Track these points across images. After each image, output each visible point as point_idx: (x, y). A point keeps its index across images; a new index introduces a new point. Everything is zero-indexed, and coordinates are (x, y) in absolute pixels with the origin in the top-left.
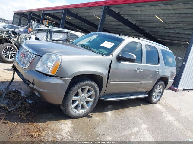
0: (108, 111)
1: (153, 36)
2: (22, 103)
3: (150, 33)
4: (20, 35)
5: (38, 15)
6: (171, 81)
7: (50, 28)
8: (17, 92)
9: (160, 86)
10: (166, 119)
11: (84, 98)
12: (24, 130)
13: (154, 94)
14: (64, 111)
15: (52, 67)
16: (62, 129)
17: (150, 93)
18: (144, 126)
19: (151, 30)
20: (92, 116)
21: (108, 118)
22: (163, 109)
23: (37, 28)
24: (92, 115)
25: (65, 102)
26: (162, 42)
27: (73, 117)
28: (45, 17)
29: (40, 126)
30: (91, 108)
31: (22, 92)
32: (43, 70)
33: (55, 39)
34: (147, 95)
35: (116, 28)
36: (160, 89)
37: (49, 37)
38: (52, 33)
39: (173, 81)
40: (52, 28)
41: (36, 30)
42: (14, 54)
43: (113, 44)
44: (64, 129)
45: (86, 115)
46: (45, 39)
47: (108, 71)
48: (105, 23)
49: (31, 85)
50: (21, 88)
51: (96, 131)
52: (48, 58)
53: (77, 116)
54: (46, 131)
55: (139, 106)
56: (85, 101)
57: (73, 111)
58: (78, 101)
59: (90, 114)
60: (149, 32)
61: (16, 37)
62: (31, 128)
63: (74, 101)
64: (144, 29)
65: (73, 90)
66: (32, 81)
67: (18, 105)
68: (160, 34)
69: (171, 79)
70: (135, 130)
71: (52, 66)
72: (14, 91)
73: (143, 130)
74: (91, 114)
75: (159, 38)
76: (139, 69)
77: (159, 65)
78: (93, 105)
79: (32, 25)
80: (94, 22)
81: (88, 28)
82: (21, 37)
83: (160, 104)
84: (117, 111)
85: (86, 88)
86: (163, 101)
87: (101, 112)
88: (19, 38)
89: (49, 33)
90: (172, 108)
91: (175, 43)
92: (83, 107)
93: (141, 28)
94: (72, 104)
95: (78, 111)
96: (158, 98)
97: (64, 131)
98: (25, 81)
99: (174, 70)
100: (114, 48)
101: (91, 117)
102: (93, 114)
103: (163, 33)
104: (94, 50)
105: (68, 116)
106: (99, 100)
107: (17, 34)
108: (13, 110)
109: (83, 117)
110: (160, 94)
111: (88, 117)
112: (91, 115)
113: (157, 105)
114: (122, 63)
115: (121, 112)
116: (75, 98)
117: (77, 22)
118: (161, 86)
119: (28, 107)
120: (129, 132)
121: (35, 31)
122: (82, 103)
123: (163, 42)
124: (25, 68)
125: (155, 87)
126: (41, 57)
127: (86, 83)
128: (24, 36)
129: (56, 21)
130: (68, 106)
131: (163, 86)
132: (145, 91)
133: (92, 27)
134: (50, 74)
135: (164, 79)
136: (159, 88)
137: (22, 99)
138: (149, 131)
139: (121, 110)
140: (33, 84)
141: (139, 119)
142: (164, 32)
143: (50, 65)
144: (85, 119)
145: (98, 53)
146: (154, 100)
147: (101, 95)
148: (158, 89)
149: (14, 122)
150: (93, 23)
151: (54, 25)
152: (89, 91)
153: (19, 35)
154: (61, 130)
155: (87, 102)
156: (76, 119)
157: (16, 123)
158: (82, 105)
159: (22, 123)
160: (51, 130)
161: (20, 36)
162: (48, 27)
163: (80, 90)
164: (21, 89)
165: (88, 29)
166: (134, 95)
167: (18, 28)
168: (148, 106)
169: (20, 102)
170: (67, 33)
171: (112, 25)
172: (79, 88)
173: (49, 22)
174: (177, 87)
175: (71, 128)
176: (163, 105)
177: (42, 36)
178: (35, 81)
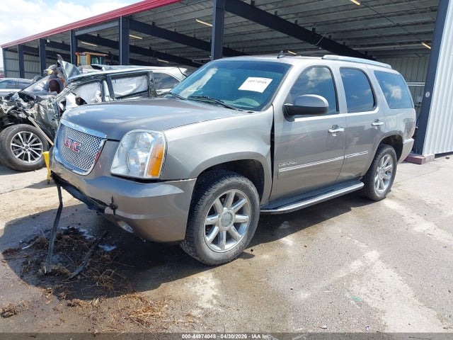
0: (285, 235)
1: (341, 43)
2: (92, 255)
3: (333, 37)
4: (41, 100)
5: (61, 42)
6: (408, 142)
7: (106, 70)
8: (73, 232)
9: (385, 159)
10: (415, 229)
11: (228, 216)
12: (119, 311)
13: (376, 178)
14: (191, 254)
15: (148, 160)
16: (198, 294)
17: (368, 178)
18: (373, 255)
19: (334, 30)
20: (253, 253)
21: (290, 252)
22: (403, 208)
23: (76, 77)
24: (252, 250)
25: (192, 234)
26: (364, 53)
27: (213, 264)
28: (79, 46)
29: (148, 297)
30: (248, 235)
31: (84, 230)
32: (129, 171)
33: (122, 94)
34: (362, 185)
35: (251, 41)
36: (387, 165)
37: (107, 93)
38: (113, 81)
39: (413, 140)
40: (110, 69)
41: (75, 80)
42: (38, 147)
43: (269, 81)
44: (203, 294)
45: (240, 255)
46: (100, 99)
47: (269, 147)
48: (226, 32)
49: (108, 211)
50: (79, 222)
51: (272, 284)
52: (133, 142)
53: (223, 260)
54: (167, 306)
55: (349, 213)
56: (232, 223)
57: (212, 251)
58: (218, 226)
59: (248, 251)
60: (330, 36)
61: (32, 106)
62: (132, 306)
63: (209, 228)
64: (318, 29)
65: (205, 204)
66: (108, 202)
67: (86, 259)
68: (357, 35)
69: (408, 138)
70: (356, 265)
71: (149, 158)
72: (67, 232)
73: (373, 264)
74: (250, 249)
75: (355, 46)
76: (336, 127)
77: (377, 110)
78: (250, 229)
79: (62, 72)
80: (197, 36)
81: (184, 53)
82: (43, 104)
83: (392, 198)
84: (304, 232)
85: (229, 194)
86: (397, 191)
87: (270, 241)
88: (41, 108)
89: (105, 82)
90: (421, 202)
91: (395, 50)
92: (230, 238)
93: (311, 29)
94: (207, 234)
95: (222, 247)
96: (385, 187)
97: (205, 298)
98: (91, 203)
99: (412, 114)
100: (272, 90)
101: (252, 256)
102: (253, 248)
103: (364, 32)
104: (226, 103)
105: (203, 264)
106: (262, 216)
107: (32, 99)
108: (79, 274)
109: (235, 259)
110: (389, 177)
111: (245, 258)
112: (250, 252)
113: (387, 203)
114: (297, 120)
115: (314, 234)
116: (209, 220)
117: (157, 43)
118: (389, 157)
119: (109, 261)
120: (342, 273)
121: (72, 84)
122: (227, 228)
123: (366, 52)
124: (84, 174)
125: (377, 161)
126: (119, 141)
127: (227, 182)
128: (50, 101)
129: (106, 49)
130: (199, 241)
131: (393, 156)
132: (353, 175)
133: (194, 49)
134: (147, 176)
135: (393, 141)
136: (386, 163)
137: (90, 247)
138: (386, 262)
139: (311, 229)
140: (114, 207)
141: (356, 241)
142: (367, 29)
143: (144, 157)
144: (239, 262)
145: (238, 107)
146: (378, 192)
147: (263, 202)
148: (383, 164)
149: (92, 299)
150: (194, 38)
151: (105, 60)
152: (236, 199)
153: (39, 100)
154: (196, 297)
155: (237, 225)
156: (220, 268)
157: (97, 301)
158: (228, 233)
159: (109, 297)
160: (176, 301)
161: (42, 102)
162: (100, 68)
163: (217, 202)
164: (80, 224)
165: (186, 54)
166: (333, 190)
167: (30, 84)
168: (368, 209)
169: (88, 254)
170: (146, 74)
171: (240, 34)
172: (215, 195)
173: (91, 55)
174: (420, 152)
175: (216, 290)
176: (400, 200)
177: (91, 92)
178: (116, 198)
